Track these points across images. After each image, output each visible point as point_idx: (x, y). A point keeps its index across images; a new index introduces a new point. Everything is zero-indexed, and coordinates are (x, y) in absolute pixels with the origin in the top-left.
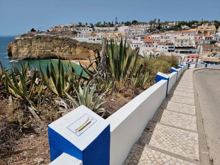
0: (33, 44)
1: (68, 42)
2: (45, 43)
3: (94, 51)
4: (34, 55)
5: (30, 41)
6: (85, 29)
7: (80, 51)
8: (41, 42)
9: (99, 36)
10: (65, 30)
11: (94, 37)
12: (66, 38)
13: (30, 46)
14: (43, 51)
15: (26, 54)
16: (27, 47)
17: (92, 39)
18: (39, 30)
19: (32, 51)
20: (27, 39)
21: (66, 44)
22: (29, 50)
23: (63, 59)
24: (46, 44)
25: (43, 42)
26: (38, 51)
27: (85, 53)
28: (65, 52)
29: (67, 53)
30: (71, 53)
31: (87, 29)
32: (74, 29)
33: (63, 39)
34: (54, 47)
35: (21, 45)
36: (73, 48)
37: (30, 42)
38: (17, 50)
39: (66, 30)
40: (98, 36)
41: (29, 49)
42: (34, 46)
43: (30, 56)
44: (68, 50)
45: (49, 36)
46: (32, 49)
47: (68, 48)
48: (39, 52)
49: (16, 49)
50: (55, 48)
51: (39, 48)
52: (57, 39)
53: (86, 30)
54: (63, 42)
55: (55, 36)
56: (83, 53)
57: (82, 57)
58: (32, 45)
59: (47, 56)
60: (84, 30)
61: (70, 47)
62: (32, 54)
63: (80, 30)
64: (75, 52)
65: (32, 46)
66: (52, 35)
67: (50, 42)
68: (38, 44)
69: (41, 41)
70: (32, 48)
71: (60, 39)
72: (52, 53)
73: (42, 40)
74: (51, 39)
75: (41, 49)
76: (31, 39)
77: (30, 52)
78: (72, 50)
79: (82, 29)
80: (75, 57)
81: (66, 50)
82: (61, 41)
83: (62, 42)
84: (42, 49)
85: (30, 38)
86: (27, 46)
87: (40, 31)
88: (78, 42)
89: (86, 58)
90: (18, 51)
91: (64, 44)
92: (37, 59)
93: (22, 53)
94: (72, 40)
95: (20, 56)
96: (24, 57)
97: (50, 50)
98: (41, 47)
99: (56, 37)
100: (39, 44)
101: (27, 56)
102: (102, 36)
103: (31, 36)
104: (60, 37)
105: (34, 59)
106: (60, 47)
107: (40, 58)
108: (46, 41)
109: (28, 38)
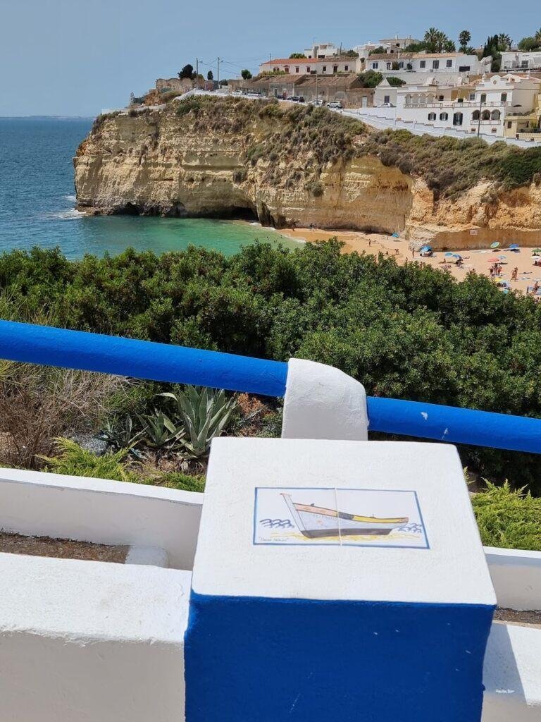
0: (162, 141)
1: (315, 130)
2: (212, 135)
3: (432, 185)
4: (161, 195)
5: (155, 123)
6: (436, 64)
7: (366, 181)
8: (195, 131)
9: (488, 99)
10: (330, 71)
11: (461, 101)
12: (311, 108)
13: (150, 149)
14: (198, 174)
15: (126, 187)
16: (138, 152)
17: (444, 116)
18: (210, 75)
19: (156, 175)
20: (141, 113)
21: (305, 141)
22: (141, 168)
23: (276, 220)
24: (216, 141)
25: (203, 128)
26: (175, 176)
27: (387, 198)
28: (291, 184)
29: (300, 190)
30: (318, 193)
31: (449, 64)
32: (375, 66)
33: (294, 118)
34: (247, 156)
35: (114, 141)
36: (329, 165)
37: (152, 131)
38: (97, 165)
39: (335, 68)
40: (483, 98)
41: (143, 161)
42: (164, 151)
43: (142, 200)
44: (307, 175)
45: (237, 100)
46: (156, 165)
47: (310, 162)
48: (181, 179)
49: (91, 160)
50: (254, 163)
51: (184, 162)
52: (270, 115)
53: (442, 65)
54: (295, 134)
55: (264, 98)
56: (380, 197)
57: (372, 219)
58: (156, 144)
59: (212, 203)
60: (429, 65)
61: (320, 158)
62: (150, 190)
63: (410, 67)
64: (341, 185)
65: (158, 151)
66: (252, 97)
67: (236, 130)
68: (184, 140)
69: (197, 124)
70: (156, 157)
71: (280, 116)
72: (235, 186)
73: (201, 121)
74: (242, 117)
75: (194, 163)
76: (158, 116)
77: (143, 178)
78: (323, 175)
79: (423, 64)
80: (339, 213)
81: (299, 177)
82: (287, 128)
83: (289, 134)
84: (196, 168)
85: (155, 108)
86: (139, 148)
87: (215, 79)
88: (362, 131)
89: (389, 227)
90: (98, 170)
91: (296, 142)
92: (168, 215)
93: (115, 182)
94: (334, 119)
95: (105, 195)
96: (119, 201)
97: (227, 174)
98: (191, 155)
99: (266, 102)
100: (187, 142)
101: (130, 194)
102: (504, 97)
103: (166, 100)
104: (286, 105)
105: (155, 212)
106: (274, 158)
107: (180, 208)
108: (219, 127)
109: (147, 112)
